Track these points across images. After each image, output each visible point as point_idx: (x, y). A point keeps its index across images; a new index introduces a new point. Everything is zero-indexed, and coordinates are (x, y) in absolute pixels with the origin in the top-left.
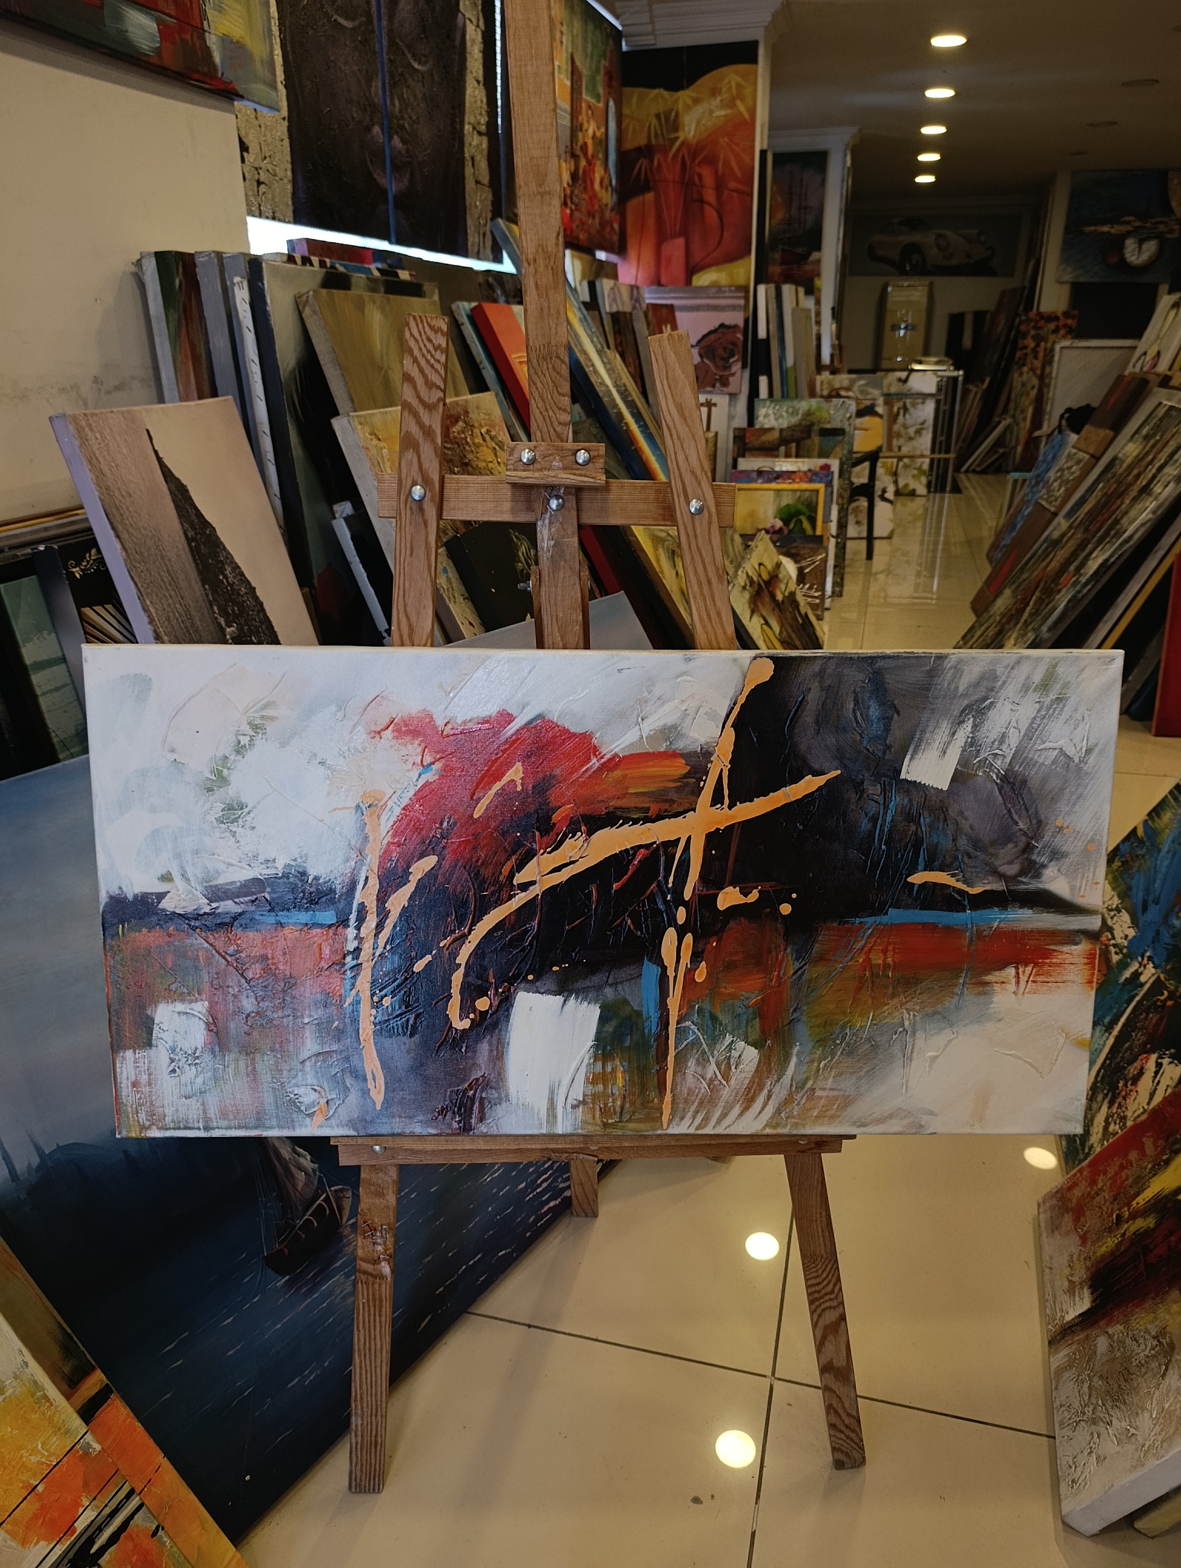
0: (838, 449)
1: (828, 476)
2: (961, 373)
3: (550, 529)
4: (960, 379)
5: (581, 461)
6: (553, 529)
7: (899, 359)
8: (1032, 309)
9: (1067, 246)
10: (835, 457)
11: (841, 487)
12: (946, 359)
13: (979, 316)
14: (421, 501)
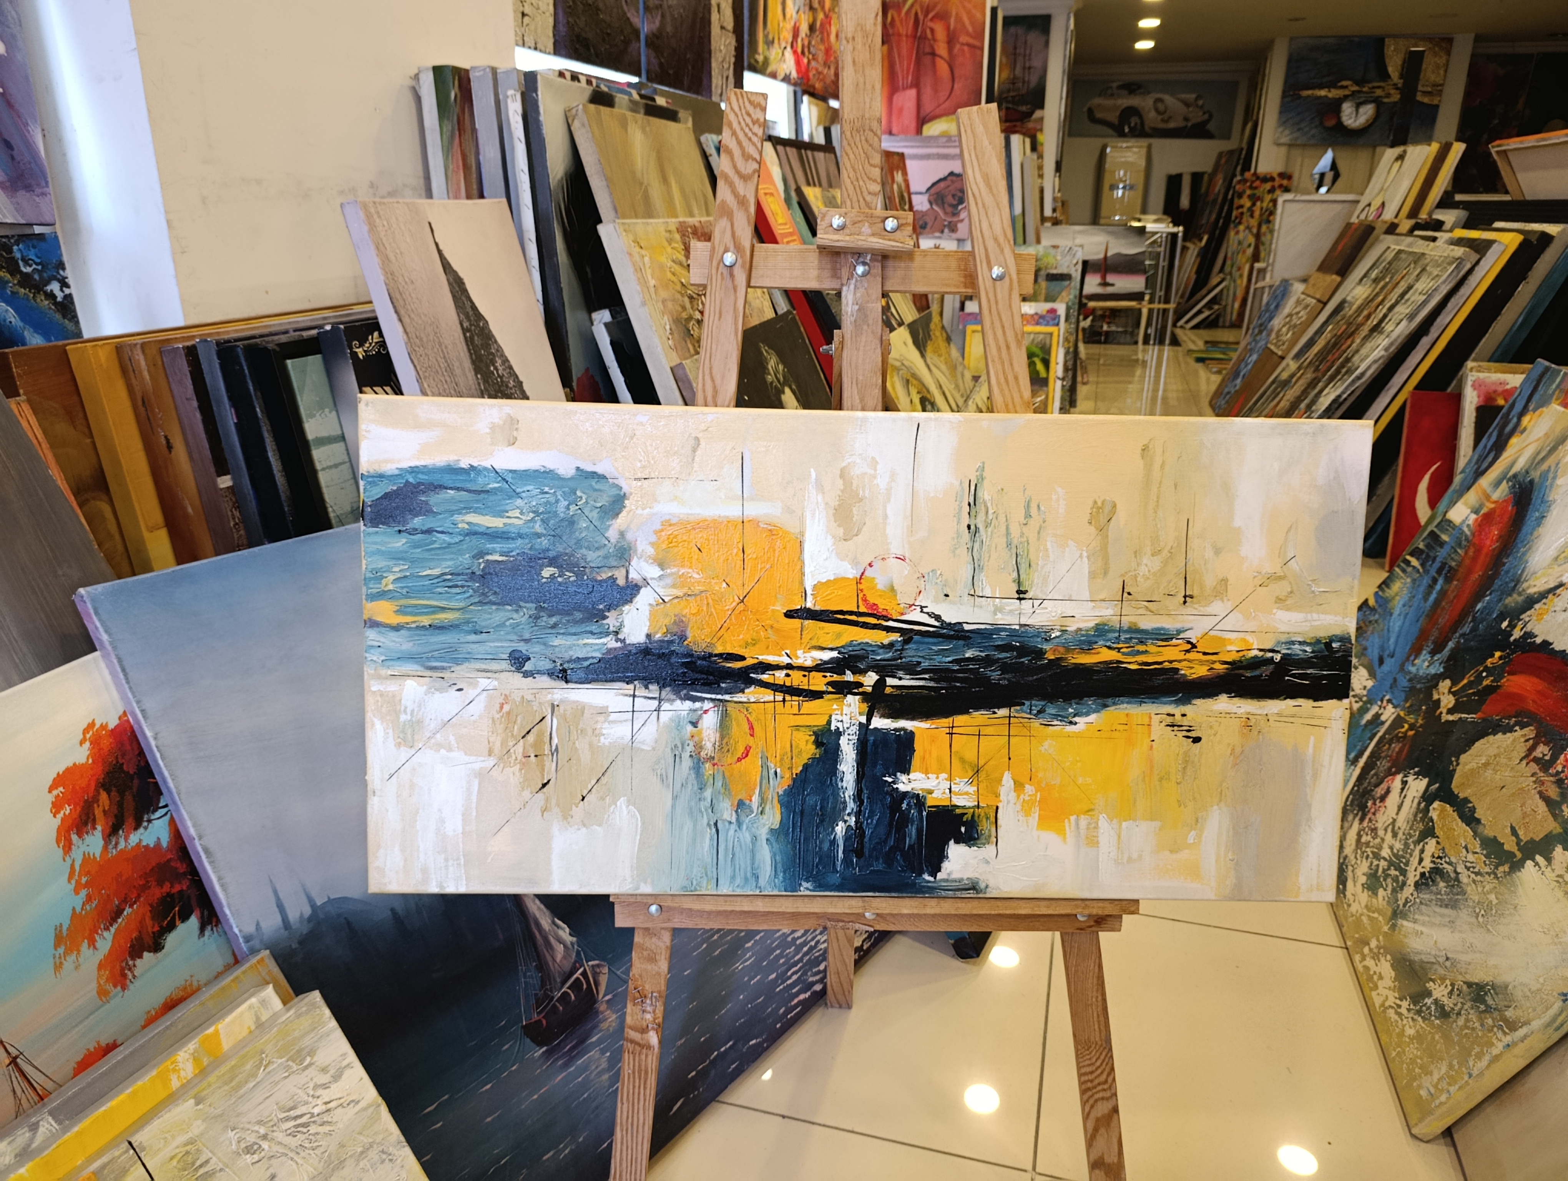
0: (1064, 294)
1: (1054, 319)
2: (1181, 228)
3: (855, 294)
4: (1180, 235)
5: (889, 229)
6: (858, 295)
7: (1117, 218)
8: (1249, 170)
9: (1284, 109)
10: (1061, 301)
11: (1067, 331)
12: (1165, 217)
13: (1197, 177)
14: (731, 267)
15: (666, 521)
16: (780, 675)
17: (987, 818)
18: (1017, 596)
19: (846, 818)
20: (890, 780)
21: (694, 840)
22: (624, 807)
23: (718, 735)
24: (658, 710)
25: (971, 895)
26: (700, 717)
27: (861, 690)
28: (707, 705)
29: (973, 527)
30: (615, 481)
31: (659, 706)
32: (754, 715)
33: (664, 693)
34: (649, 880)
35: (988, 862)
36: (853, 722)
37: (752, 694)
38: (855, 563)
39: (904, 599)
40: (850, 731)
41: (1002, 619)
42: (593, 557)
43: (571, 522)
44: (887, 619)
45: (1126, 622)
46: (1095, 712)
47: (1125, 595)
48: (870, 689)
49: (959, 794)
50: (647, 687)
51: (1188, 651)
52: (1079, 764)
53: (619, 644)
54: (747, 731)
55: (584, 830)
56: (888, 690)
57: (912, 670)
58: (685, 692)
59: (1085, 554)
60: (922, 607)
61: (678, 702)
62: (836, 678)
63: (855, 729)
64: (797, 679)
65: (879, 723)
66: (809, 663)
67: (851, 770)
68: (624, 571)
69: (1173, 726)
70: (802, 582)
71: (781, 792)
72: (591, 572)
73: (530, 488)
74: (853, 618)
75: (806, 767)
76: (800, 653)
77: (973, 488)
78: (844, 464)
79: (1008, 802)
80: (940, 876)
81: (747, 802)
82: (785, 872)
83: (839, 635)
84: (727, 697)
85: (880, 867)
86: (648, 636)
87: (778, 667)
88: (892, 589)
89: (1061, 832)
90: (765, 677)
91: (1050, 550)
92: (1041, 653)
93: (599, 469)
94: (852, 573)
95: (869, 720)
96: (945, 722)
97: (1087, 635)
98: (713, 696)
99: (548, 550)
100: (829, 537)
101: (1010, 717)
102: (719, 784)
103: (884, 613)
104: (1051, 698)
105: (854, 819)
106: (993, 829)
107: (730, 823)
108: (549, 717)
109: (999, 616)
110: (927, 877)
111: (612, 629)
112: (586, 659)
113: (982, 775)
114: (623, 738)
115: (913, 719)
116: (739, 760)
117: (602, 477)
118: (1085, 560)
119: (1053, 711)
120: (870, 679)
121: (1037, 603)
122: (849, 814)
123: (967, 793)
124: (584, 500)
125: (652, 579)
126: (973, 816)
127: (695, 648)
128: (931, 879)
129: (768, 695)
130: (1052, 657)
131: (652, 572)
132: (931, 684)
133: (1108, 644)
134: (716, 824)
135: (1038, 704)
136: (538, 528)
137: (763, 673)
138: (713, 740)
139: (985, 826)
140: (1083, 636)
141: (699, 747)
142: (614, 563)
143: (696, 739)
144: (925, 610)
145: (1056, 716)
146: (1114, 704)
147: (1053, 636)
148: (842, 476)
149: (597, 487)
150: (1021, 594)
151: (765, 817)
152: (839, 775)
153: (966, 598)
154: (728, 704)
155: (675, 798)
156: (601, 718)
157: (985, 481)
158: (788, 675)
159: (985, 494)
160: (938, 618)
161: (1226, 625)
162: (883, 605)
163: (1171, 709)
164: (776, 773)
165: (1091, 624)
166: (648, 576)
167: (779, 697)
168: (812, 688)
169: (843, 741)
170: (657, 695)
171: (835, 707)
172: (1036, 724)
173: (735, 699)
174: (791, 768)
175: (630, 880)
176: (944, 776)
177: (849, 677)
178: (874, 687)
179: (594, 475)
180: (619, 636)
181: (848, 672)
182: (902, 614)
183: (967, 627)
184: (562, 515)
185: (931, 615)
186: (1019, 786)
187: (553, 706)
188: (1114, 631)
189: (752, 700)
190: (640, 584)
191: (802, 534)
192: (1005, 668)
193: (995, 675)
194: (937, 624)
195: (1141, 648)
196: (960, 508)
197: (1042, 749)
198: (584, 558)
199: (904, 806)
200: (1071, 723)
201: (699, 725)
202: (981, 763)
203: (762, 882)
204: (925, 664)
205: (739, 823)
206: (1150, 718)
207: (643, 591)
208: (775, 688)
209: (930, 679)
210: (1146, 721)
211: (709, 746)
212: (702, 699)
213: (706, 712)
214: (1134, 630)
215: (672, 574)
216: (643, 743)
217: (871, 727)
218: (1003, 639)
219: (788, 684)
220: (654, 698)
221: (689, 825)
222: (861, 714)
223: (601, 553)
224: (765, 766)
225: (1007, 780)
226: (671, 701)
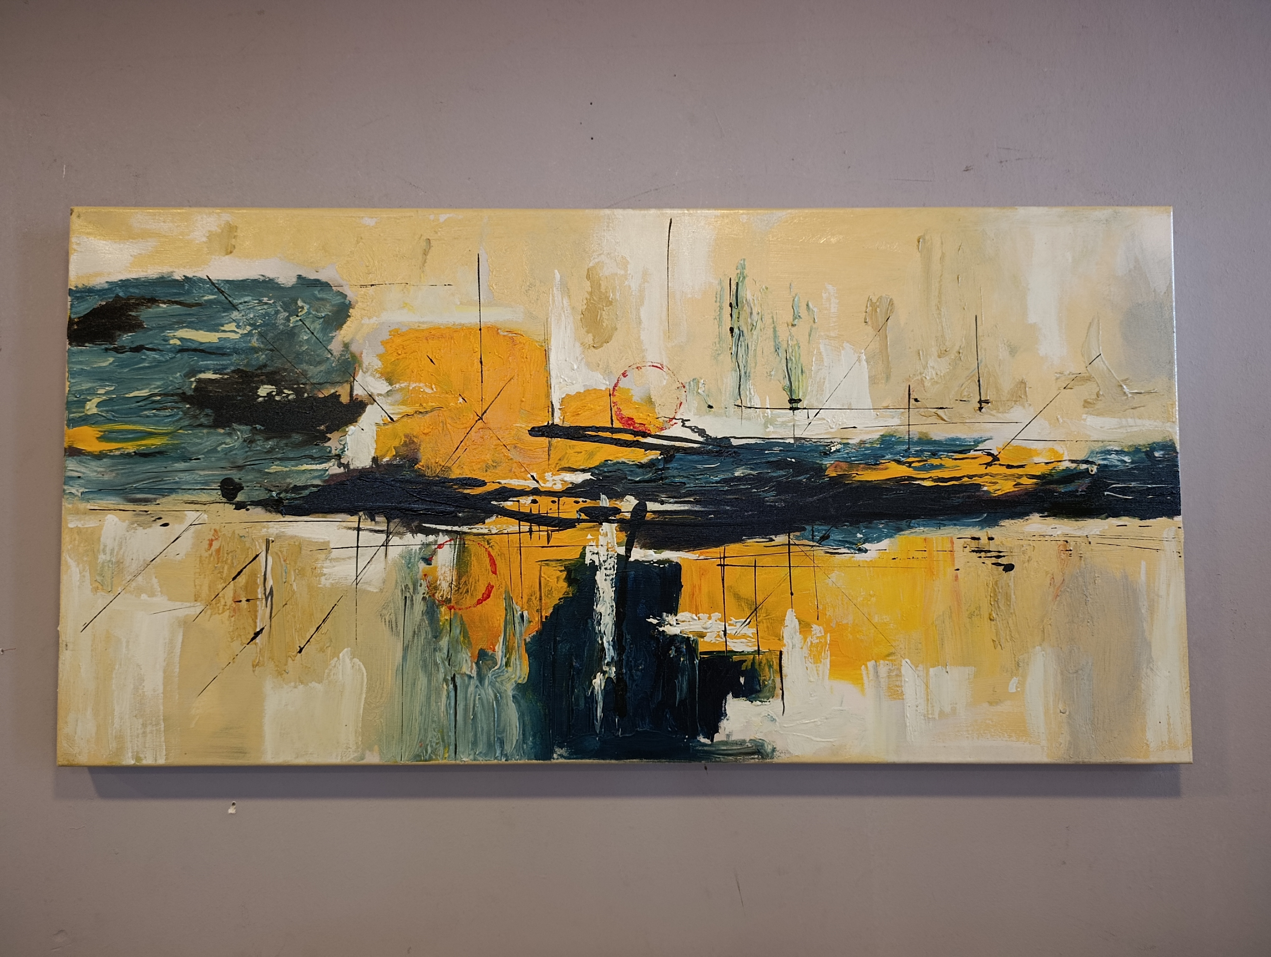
15: (396, 331)
16: (526, 501)
17: (770, 666)
18: (789, 406)
19: (605, 668)
20: (655, 621)
21: (428, 698)
22: (348, 660)
23: (455, 573)
24: (386, 545)
25: (755, 760)
26: (434, 552)
27: (618, 517)
28: (442, 538)
29: (736, 330)
30: (340, 289)
31: (387, 541)
32: (497, 548)
33: (392, 526)
34: (376, 747)
35: (773, 720)
36: (611, 553)
37: (493, 524)
38: (607, 372)
39: (664, 412)
40: (607, 565)
41: (774, 432)
42: (314, 372)
43: (291, 334)
44: (645, 435)
45: (916, 432)
46: (887, 536)
47: (912, 401)
48: (628, 515)
49: (734, 637)
50: (373, 519)
51: (989, 464)
52: (874, 599)
53: (342, 470)
54: (489, 567)
55: (301, 687)
56: (649, 516)
57: (676, 492)
58: (416, 523)
59: (864, 357)
60: (683, 421)
61: (409, 535)
62: (589, 503)
63: (612, 562)
64: (545, 506)
65: (638, 554)
66: (559, 487)
67: (609, 611)
68: (347, 387)
69: (980, 551)
70: (548, 395)
71: (528, 640)
72: (312, 391)
73: (246, 299)
74: (608, 435)
75: (557, 608)
76: (548, 475)
77: (734, 287)
78: (591, 265)
79: (793, 646)
80: (717, 737)
81: (490, 652)
82: (534, 736)
83: (591, 455)
84: (465, 529)
85: (647, 728)
86: (375, 460)
87: (523, 493)
88: (650, 401)
89: (858, 680)
90: (508, 505)
91: (824, 354)
92: (820, 470)
93: (323, 276)
94: (604, 384)
95: (629, 550)
96: (716, 552)
97: (872, 448)
98: (449, 528)
99: (265, 366)
100: (578, 344)
101: (789, 544)
102: (457, 631)
103: (641, 428)
104: (834, 521)
105: (614, 669)
106: (778, 680)
107: (470, 677)
108: (263, 554)
109: (771, 428)
110: (703, 740)
111: (334, 452)
112: (305, 487)
113: (761, 614)
114: (346, 579)
115: (678, 549)
116: (480, 602)
117: (324, 286)
118: (865, 363)
119: (839, 537)
120: (628, 504)
121: (812, 413)
122: (608, 664)
123: (744, 636)
124: (305, 310)
125: (379, 395)
126: (753, 663)
127: (428, 473)
128: (708, 741)
129: (512, 526)
130: (834, 474)
131: (379, 387)
132: (697, 508)
133: (898, 457)
134: (453, 679)
135: (821, 529)
136: (255, 342)
137: (506, 500)
138: (449, 579)
139: (768, 676)
140: (867, 449)
141: (433, 587)
142: (338, 379)
143: (429, 578)
144: (687, 424)
145: (843, 543)
146: (910, 527)
147: (833, 449)
148: (588, 277)
149: (319, 296)
150: (794, 403)
151: (510, 669)
152: (596, 617)
153: (732, 409)
154: (468, 537)
155: (406, 649)
156: (322, 556)
157: (747, 279)
158: (534, 502)
159: (747, 294)
160: (702, 432)
161: (1033, 432)
162: (639, 417)
163: (975, 532)
164: (522, 616)
165: (876, 436)
166: (375, 392)
167: (525, 527)
168: (563, 516)
169: (600, 577)
170: (385, 528)
171: (589, 537)
172: (820, 552)
173: (474, 531)
174: (539, 611)
175: (354, 748)
176: (717, 615)
177: (605, 502)
178: (634, 512)
179: (317, 283)
180: (342, 461)
181: (603, 497)
182: (662, 429)
183: (735, 442)
184: (281, 327)
185: (693, 429)
186: (805, 626)
187: (268, 542)
188: (902, 443)
189: (494, 532)
190: (366, 399)
191: (546, 341)
192: (781, 487)
193: (770, 497)
194: (701, 439)
195: (936, 462)
196: (721, 308)
197: (829, 581)
198: (304, 374)
199: (672, 653)
200: (860, 550)
201: (433, 562)
202: (760, 599)
203: (508, 748)
204: (691, 485)
205: (481, 678)
206: (952, 543)
207: (369, 408)
208: (520, 516)
209: (697, 502)
210: (948, 546)
211: (445, 586)
212: (436, 532)
213: (440, 546)
214: (924, 441)
215: (401, 389)
216: (369, 583)
217: (632, 559)
218: (776, 455)
219: (535, 512)
220: (381, 532)
221: (422, 680)
222: (619, 544)
223: (322, 368)
224: (509, 608)
225: (791, 620)
226: (401, 534)
